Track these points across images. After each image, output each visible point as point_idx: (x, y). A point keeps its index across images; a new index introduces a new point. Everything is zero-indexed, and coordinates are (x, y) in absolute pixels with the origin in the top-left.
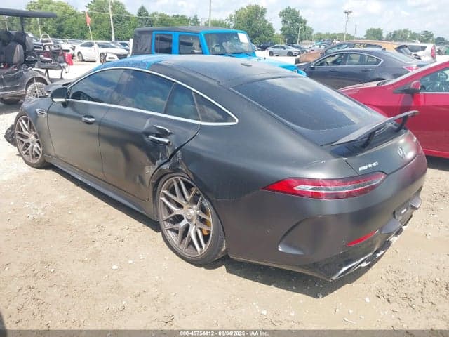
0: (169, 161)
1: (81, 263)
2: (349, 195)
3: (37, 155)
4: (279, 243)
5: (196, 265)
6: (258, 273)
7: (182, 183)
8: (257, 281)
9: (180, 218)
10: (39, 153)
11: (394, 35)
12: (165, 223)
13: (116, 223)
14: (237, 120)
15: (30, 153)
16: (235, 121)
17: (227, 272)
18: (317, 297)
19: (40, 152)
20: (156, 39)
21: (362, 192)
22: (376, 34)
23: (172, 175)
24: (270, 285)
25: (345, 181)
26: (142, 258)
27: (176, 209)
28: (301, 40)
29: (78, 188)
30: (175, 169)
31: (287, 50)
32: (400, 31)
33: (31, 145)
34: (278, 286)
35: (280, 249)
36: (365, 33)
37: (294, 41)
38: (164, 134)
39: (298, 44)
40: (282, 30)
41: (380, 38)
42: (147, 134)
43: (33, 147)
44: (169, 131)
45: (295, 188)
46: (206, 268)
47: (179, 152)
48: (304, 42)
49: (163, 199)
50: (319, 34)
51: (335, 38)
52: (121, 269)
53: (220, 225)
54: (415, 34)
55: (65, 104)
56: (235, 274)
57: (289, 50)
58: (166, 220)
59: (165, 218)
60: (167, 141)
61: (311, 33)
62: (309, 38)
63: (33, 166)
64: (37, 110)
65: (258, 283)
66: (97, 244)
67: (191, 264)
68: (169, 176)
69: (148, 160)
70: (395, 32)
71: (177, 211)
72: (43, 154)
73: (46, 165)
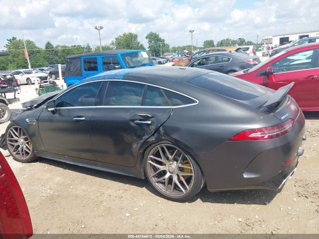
0: (153, 135)
1: (101, 217)
2: (278, 135)
3: (27, 153)
4: (243, 173)
5: (181, 202)
6: (222, 198)
7: (165, 148)
8: (224, 203)
9: (164, 172)
10: (29, 152)
11: (221, 43)
12: (153, 178)
13: (109, 187)
14: (198, 102)
15: (20, 152)
16: (197, 102)
17: (203, 201)
18: (266, 204)
19: (30, 150)
20: (85, 62)
21: (283, 134)
22: (209, 43)
23: (157, 144)
24: (234, 203)
25: (273, 127)
26: (142, 205)
27: (161, 167)
28: (163, 53)
29: (67, 170)
30: (159, 140)
31: (158, 61)
32: (224, 40)
33: (21, 146)
34: (239, 203)
35: (245, 176)
36: (203, 44)
37: (158, 54)
38: (147, 118)
39: (161, 56)
40: (149, 47)
41: (213, 46)
42: (133, 121)
43: (23, 147)
44: (150, 116)
45: (250, 136)
46: (188, 202)
47: (161, 128)
48: (165, 54)
49: (150, 162)
50: (174, 48)
51: (185, 49)
52: (132, 215)
53: (199, 170)
54: (234, 41)
55: (53, 112)
56: (209, 202)
57: (159, 60)
58: (153, 176)
59: (152, 175)
60: (149, 122)
61: (168, 47)
62: (168, 51)
63: (23, 162)
64: (27, 120)
65: (225, 204)
66: (105, 203)
67: (177, 202)
68: (154, 145)
69: (135, 138)
70: (222, 41)
71: (162, 168)
72: (33, 152)
73: (36, 159)
